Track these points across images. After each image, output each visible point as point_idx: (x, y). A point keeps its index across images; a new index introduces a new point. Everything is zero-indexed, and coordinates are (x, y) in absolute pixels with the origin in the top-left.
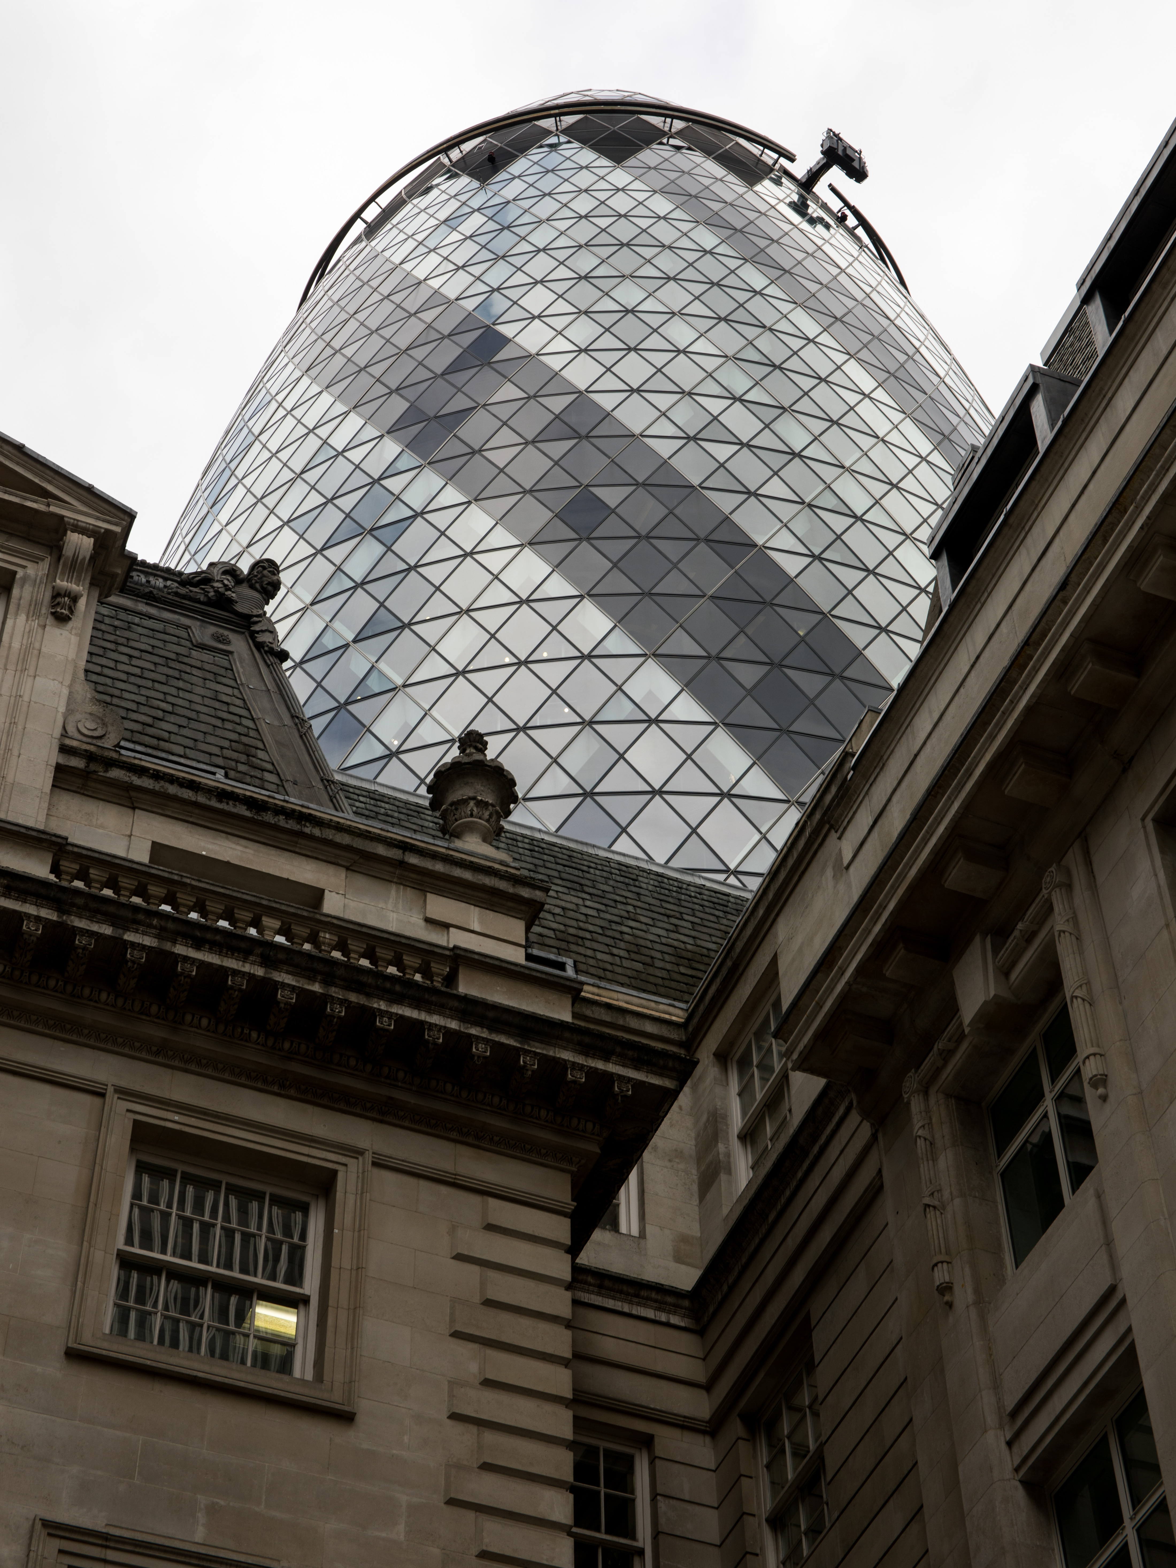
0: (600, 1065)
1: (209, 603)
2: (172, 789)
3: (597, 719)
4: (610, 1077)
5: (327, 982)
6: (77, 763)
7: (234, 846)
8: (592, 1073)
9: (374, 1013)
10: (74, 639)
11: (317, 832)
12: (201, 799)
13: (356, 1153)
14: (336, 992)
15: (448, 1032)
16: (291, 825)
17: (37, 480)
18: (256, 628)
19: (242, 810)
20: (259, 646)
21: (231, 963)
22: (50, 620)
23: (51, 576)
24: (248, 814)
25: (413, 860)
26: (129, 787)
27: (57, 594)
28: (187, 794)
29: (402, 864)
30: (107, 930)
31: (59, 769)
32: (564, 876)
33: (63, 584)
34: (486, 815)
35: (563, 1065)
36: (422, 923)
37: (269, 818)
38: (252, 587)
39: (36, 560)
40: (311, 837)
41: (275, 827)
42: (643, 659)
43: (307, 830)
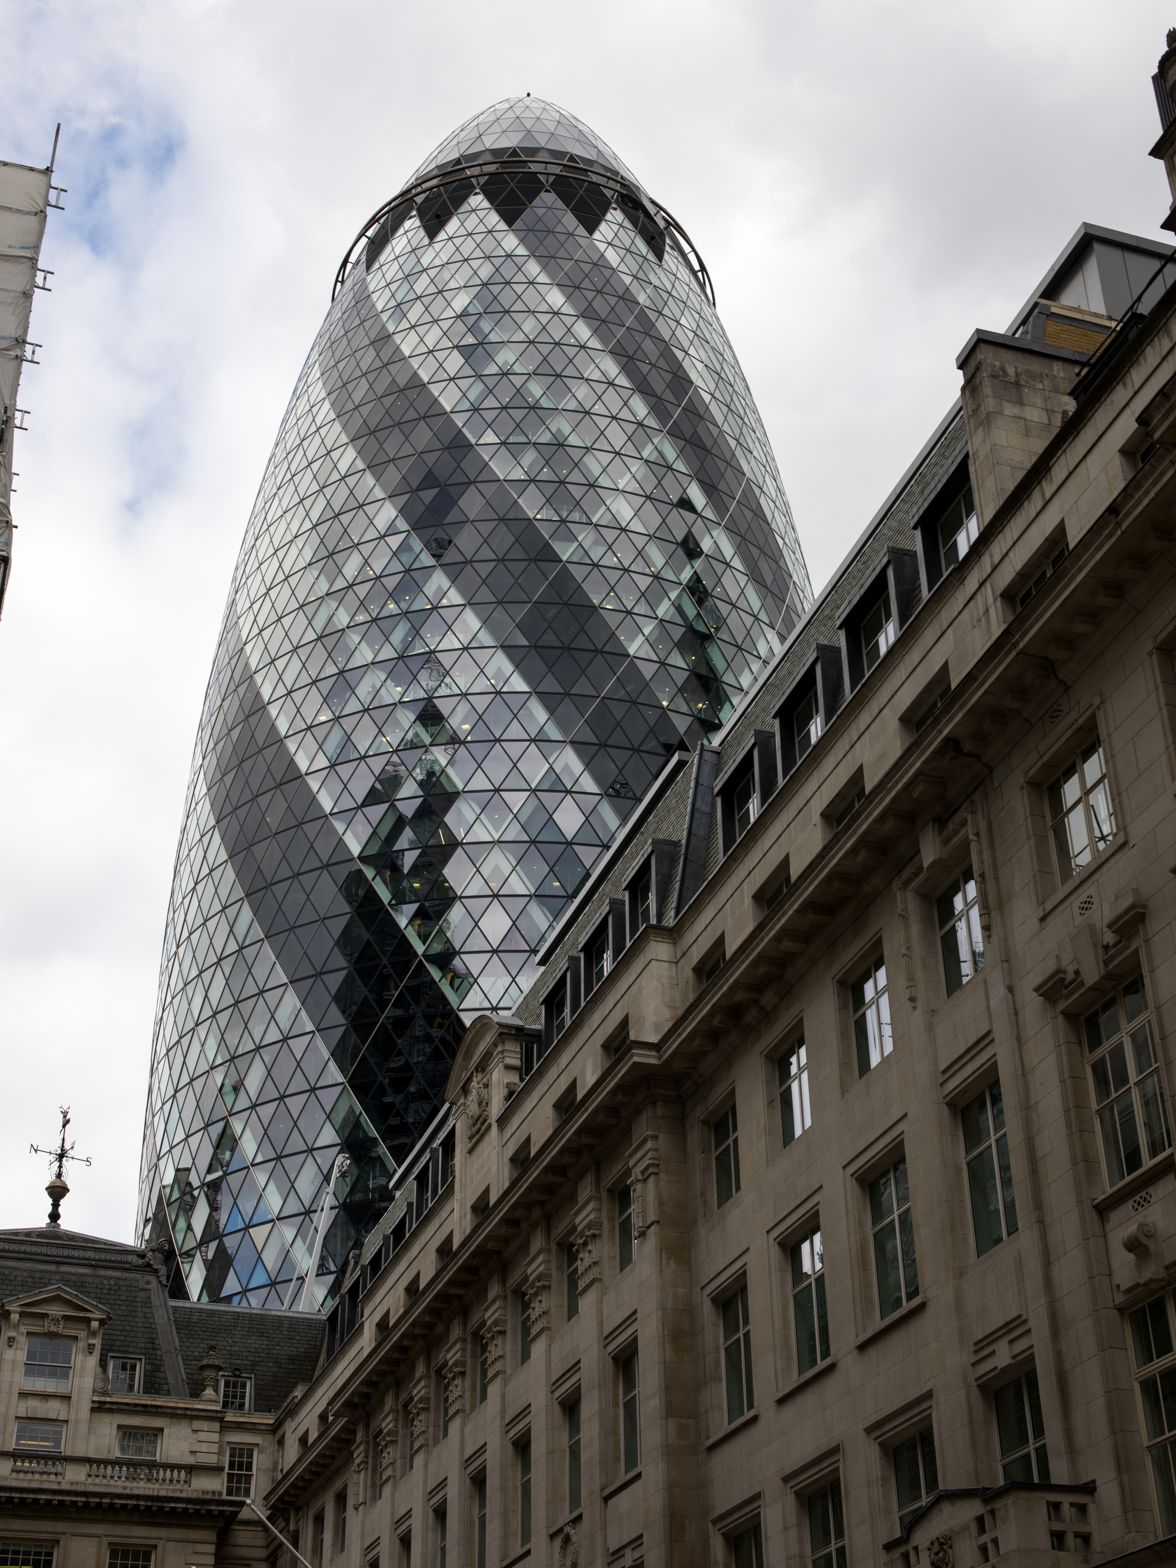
1: (145, 1266)
2: (122, 1407)
6: (96, 1405)
10: (95, 1357)
11: (162, 1410)
12: (130, 1408)
13: (162, 1539)
14: (155, 1504)
16: (155, 1410)
17: (82, 1305)
19: (141, 1409)
20: (161, 1283)
21: (128, 1502)
22: (88, 1356)
23: (88, 1337)
25: (188, 1413)
26: (110, 1409)
27: (89, 1345)
28: (126, 1407)
31: (92, 1408)
33: (91, 1341)
39: (83, 1330)
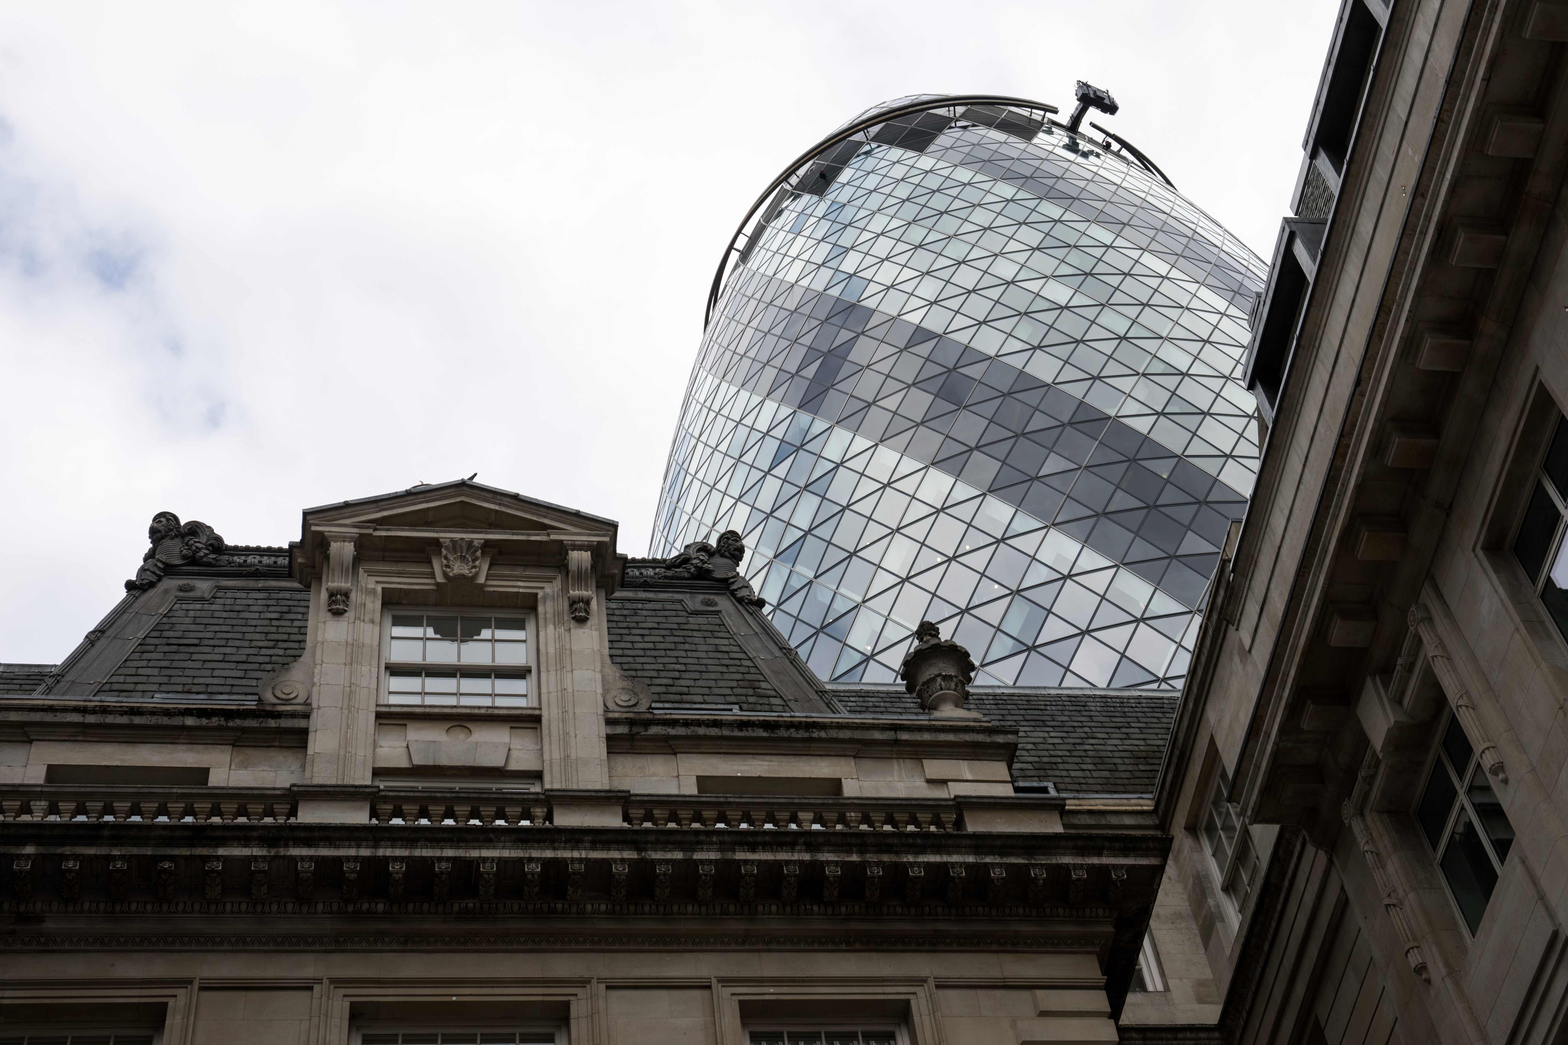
0: (1095, 861)
1: (693, 577)
2: (701, 731)
3: (1021, 587)
4: (1106, 868)
5: (862, 851)
6: (622, 730)
7: (761, 763)
8: (1091, 868)
9: (905, 866)
10: (595, 634)
11: (823, 734)
12: (726, 732)
14: (871, 857)
15: (968, 866)
16: (802, 734)
17: (535, 518)
18: (734, 587)
19: (761, 733)
20: (740, 600)
21: (783, 856)
22: (573, 624)
23: (565, 589)
24: (765, 734)
25: (904, 736)
26: (667, 738)
27: (573, 603)
28: (714, 731)
29: (896, 742)
30: (679, 855)
31: (609, 738)
32: (1028, 717)
33: (575, 593)
34: (953, 685)
35: (1066, 868)
36: (924, 785)
37: (782, 733)
38: (723, 556)
39: (549, 580)
40: (820, 740)
41: (790, 739)
42: (1045, 530)
43: (815, 735)
